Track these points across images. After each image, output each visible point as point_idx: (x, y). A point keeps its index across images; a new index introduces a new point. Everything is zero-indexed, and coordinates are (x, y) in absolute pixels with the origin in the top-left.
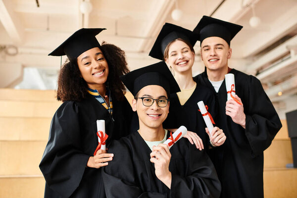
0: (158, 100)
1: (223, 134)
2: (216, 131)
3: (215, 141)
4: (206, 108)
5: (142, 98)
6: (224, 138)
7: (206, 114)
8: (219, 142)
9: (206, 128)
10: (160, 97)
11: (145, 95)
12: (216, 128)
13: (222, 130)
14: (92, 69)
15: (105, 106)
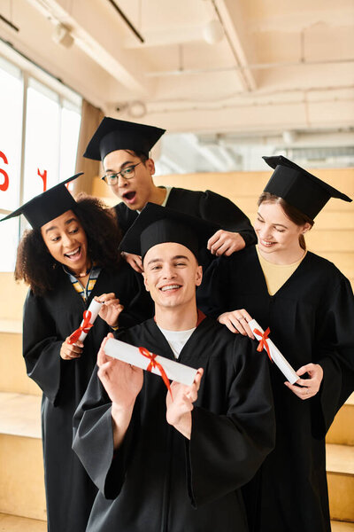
14: (62, 248)
15: (78, 287)
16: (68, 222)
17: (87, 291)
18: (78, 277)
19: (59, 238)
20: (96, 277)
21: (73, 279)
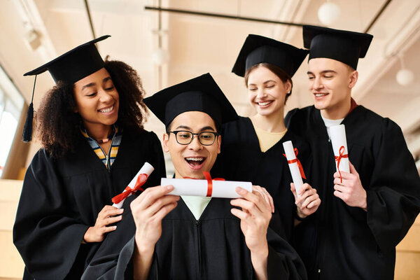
0: (200, 135)
1: (317, 195)
2: (306, 190)
3: (304, 204)
4: (295, 152)
5: (176, 133)
6: (318, 201)
7: (294, 161)
8: (310, 206)
9: (291, 184)
10: (204, 130)
11: (181, 127)
12: (306, 185)
13: (315, 190)
14: (98, 102)
15: (100, 154)
16: (106, 80)
17: (110, 158)
18: (101, 143)
19: (94, 95)
20: (118, 144)
21: (94, 145)
